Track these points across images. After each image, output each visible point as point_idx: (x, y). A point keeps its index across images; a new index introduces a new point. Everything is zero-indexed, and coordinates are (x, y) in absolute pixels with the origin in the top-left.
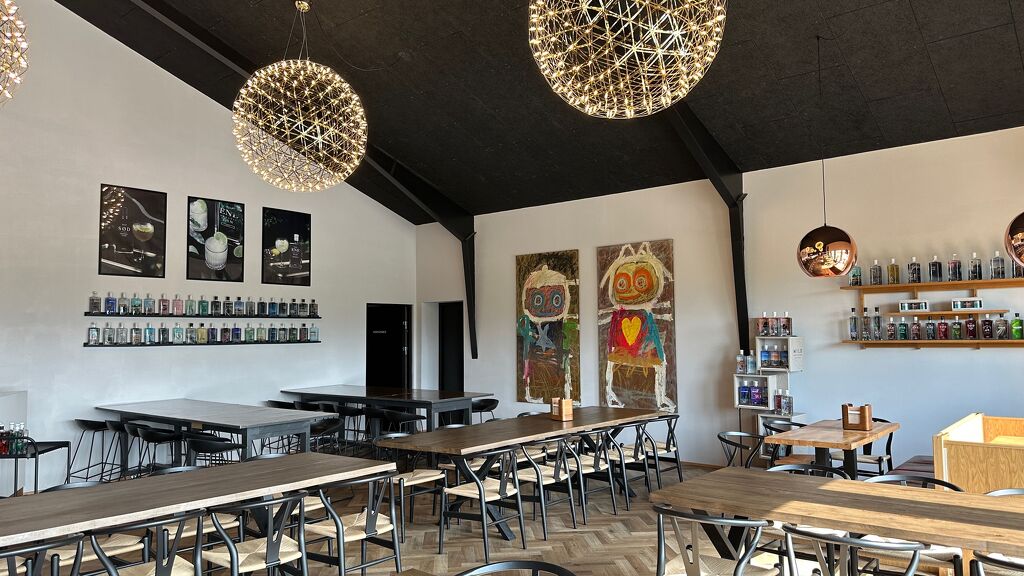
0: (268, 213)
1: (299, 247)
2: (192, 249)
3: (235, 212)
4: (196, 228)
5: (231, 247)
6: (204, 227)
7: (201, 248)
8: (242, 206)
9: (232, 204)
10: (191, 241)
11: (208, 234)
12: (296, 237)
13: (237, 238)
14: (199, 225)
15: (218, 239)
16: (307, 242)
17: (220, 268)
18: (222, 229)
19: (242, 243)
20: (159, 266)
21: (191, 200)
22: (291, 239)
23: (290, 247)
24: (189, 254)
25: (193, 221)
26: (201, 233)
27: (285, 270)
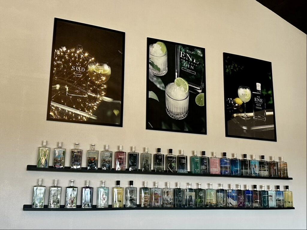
0: (229, 59)
1: (262, 96)
2: (152, 95)
3: (196, 56)
4: (156, 72)
5: (192, 94)
6: (164, 72)
7: (162, 94)
8: (203, 50)
9: (192, 48)
10: (150, 86)
11: (168, 79)
12: (259, 86)
13: (199, 85)
14: (159, 70)
15: (179, 85)
16: (270, 92)
17: (182, 117)
18: (183, 75)
19: (204, 91)
20: (116, 112)
21: (151, 42)
22: (253, 88)
23: (253, 96)
24: (149, 101)
25: (153, 64)
26: (161, 77)
27: (250, 122)
